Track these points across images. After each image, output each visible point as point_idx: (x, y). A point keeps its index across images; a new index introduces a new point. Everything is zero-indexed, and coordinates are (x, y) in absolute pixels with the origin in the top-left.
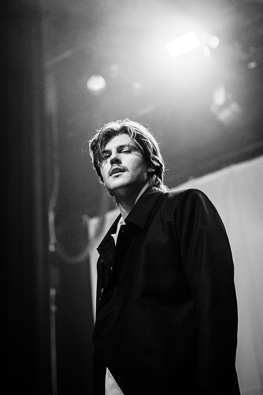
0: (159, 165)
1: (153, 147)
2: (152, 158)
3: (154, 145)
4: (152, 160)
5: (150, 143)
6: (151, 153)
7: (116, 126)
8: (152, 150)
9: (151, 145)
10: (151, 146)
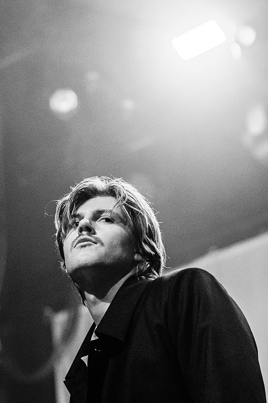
0: (153, 253)
1: (150, 225)
2: (144, 239)
3: (152, 224)
4: (143, 244)
5: (147, 219)
6: (145, 232)
7: (99, 183)
8: (146, 229)
9: (147, 221)
10: (147, 223)
